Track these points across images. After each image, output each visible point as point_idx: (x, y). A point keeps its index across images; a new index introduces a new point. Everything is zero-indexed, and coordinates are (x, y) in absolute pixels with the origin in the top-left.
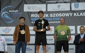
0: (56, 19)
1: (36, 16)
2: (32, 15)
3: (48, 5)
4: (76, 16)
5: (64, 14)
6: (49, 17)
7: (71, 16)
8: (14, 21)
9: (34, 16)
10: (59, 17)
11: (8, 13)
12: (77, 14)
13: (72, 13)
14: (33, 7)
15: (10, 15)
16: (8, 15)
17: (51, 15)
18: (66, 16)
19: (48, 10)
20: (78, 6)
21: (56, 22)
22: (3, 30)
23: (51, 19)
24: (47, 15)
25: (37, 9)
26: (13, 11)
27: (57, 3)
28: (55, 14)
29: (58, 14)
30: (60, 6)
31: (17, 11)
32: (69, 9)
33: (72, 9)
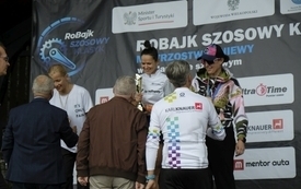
2: (141, 45)
4: (298, 33)
5: (253, 30)
6: (201, 47)
7: (279, 35)
10: (233, 43)
11: (60, 42)
12: (300, 27)
13: (282, 26)
14: (142, 16)
17: (207, 40)
18: (262, 37)
19: (196, 22)
26: (79, 35)
28: (219, 34)
29: (230, 32)
30: (237, 1)
32: (271, 12)
33: (284, 10)
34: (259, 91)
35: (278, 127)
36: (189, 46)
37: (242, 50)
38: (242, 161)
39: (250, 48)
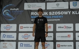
0: (55, 17)
1: (36, 14)
2: (32, 13)
3: (48, 3)
4: (75, 14)
5: (63, 12)
6: (49, 15)
7: (70, 14)
8: (15, 18)
9: (34, 14)
10: (58, 15)
11: (9, 11)
12: (75, 12)
13: (70, 12)
14: (33, 6)
15: (11, 13)
16: (9, 13)
17: (50, 13)
19: (48, 9)
20: (76, 5)
21: (55, 20)
22: (5, 27)
23: (50, 17)
24: (46, 13)
25: (36, 7)
26: (14, 9)
27: (56, 1)
28: (54, 12)
29: (57, 12)
30: (59, 4)
31: (18, 9)
32: (68, 8)
33: (71, 8)
34: (64, 27)
35: (69, 37)
36: (46, 15)
37: (60, 17)
38: (60, 45)
39: (62, 16)
